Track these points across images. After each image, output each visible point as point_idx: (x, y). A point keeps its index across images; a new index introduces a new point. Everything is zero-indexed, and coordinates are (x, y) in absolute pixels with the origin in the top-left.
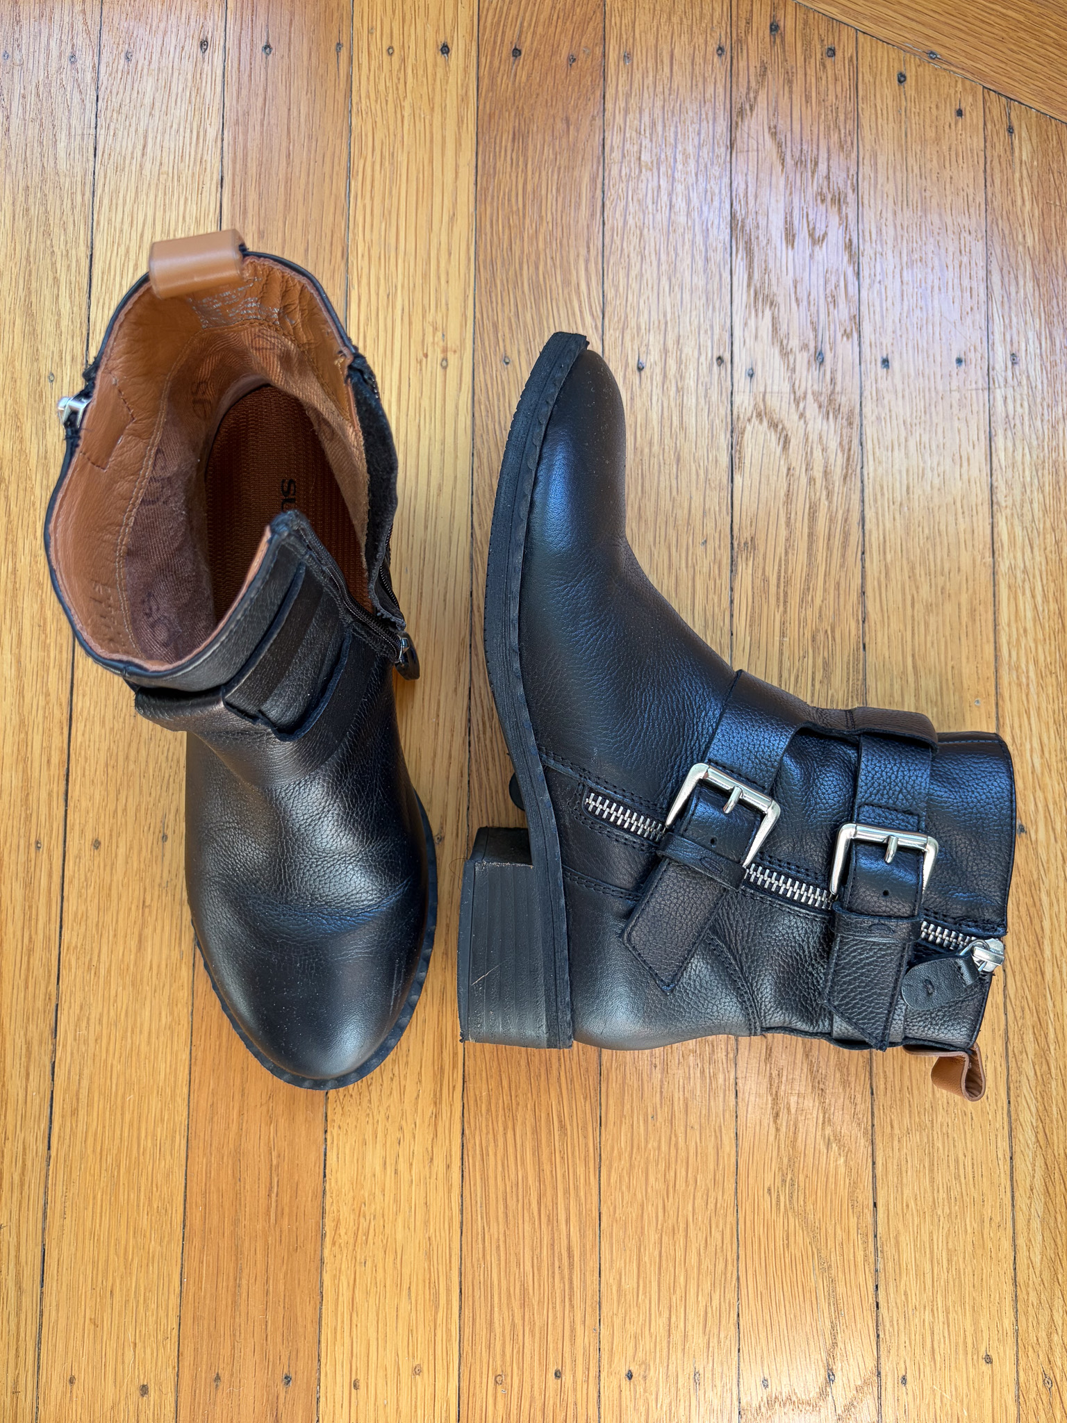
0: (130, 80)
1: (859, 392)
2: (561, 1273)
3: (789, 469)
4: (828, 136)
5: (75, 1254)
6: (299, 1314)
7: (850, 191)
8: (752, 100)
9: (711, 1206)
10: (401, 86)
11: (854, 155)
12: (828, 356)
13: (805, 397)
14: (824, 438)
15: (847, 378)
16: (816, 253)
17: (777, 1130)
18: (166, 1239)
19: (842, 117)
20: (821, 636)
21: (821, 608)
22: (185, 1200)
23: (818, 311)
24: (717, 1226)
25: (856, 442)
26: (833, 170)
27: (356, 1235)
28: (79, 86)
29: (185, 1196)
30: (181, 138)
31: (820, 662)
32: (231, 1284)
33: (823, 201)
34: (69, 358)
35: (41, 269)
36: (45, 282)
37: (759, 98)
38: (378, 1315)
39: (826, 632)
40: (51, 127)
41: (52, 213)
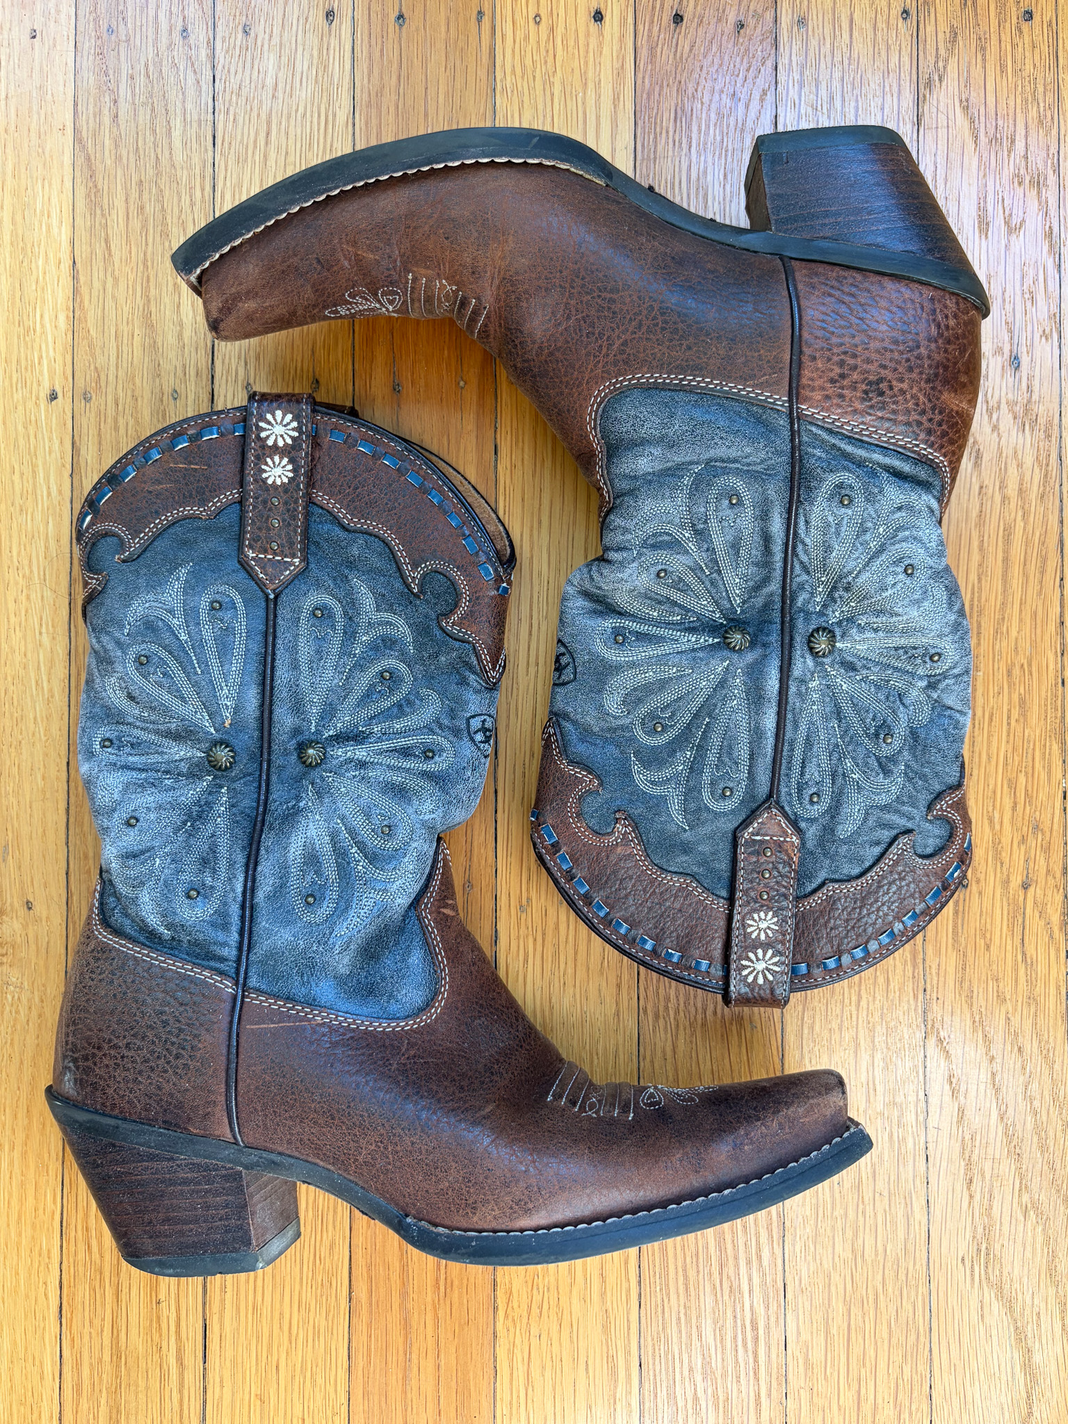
0: (249, 58)
1: (1058, 400)
2: (745, 1345)
3: (981, 487)
4: (1026, 111)
5: (238, 1329)
6: (472, 1389)
7: (1050, 172)
8: (942, 69)
9: (902, 1277)
10: (550, 59)
11: (1054, 132)
12: (1025, 360)
13: (999, 407)
14: (1020, 453)
15: (1045, 384)
16: (1012, 243)
17: (971, 1196)
18: (332, 1313)
19: (1041, 89)
20: (1016, 671)
21: (1017, 639)
22: (350, 1273)
23: (1014, 309)
24: (908, 1297)
25: (1054, 456)
26: (1031, 148)
27: (530, 1308)
28: (193, 65)
29: (350, 1268)
30: (308, 124)
31: (1015, 697)
32: (401, 1358)
33: (1020, 184)
34: (193, 373)
35: (160, 275)
36: (164, 289)
37: (949, 68)
38: (554, 1389)
39: (1022, 665)
40: (164, 112)
41: (169, 211)
